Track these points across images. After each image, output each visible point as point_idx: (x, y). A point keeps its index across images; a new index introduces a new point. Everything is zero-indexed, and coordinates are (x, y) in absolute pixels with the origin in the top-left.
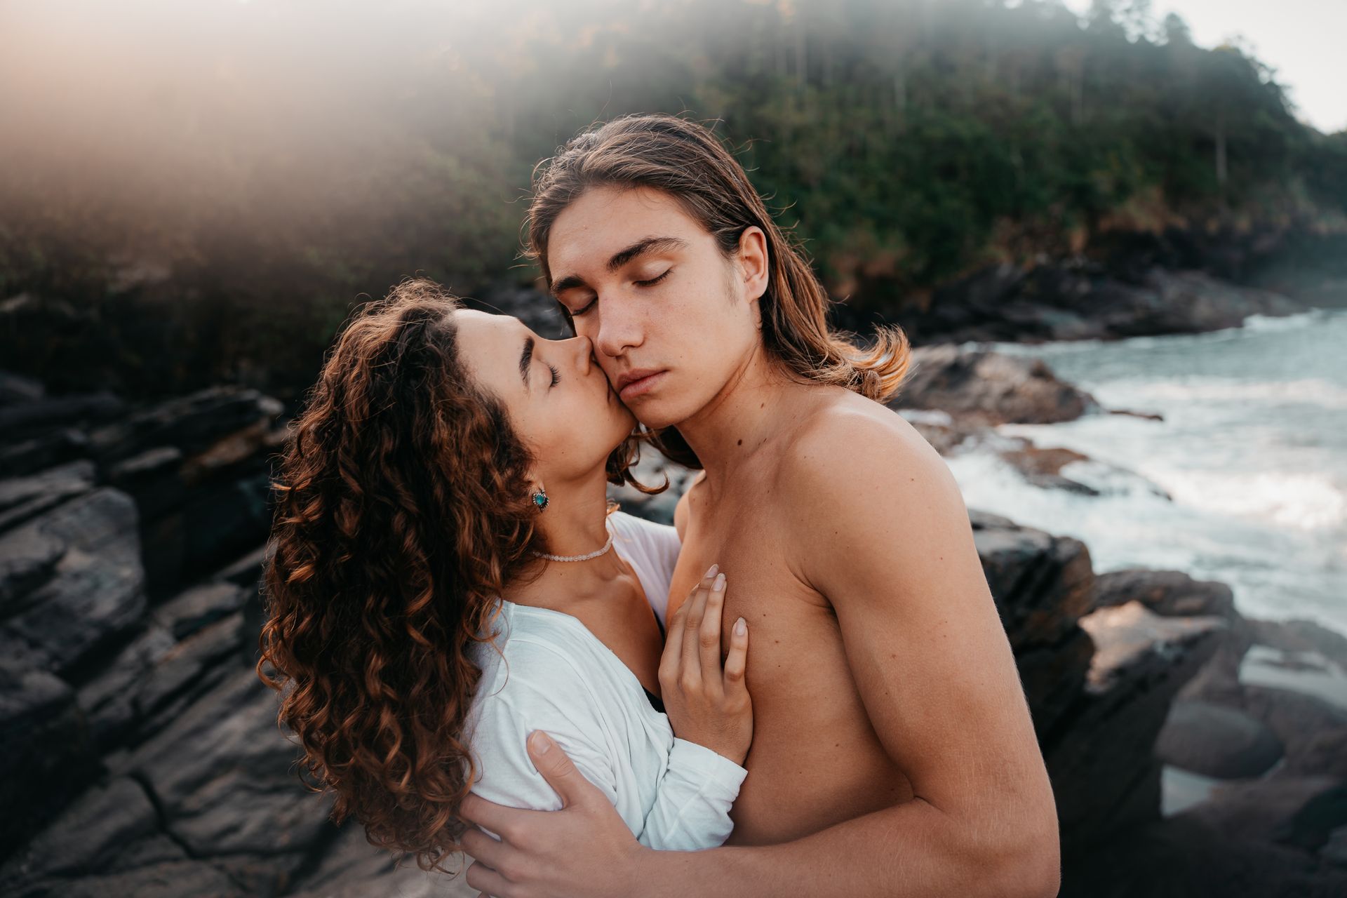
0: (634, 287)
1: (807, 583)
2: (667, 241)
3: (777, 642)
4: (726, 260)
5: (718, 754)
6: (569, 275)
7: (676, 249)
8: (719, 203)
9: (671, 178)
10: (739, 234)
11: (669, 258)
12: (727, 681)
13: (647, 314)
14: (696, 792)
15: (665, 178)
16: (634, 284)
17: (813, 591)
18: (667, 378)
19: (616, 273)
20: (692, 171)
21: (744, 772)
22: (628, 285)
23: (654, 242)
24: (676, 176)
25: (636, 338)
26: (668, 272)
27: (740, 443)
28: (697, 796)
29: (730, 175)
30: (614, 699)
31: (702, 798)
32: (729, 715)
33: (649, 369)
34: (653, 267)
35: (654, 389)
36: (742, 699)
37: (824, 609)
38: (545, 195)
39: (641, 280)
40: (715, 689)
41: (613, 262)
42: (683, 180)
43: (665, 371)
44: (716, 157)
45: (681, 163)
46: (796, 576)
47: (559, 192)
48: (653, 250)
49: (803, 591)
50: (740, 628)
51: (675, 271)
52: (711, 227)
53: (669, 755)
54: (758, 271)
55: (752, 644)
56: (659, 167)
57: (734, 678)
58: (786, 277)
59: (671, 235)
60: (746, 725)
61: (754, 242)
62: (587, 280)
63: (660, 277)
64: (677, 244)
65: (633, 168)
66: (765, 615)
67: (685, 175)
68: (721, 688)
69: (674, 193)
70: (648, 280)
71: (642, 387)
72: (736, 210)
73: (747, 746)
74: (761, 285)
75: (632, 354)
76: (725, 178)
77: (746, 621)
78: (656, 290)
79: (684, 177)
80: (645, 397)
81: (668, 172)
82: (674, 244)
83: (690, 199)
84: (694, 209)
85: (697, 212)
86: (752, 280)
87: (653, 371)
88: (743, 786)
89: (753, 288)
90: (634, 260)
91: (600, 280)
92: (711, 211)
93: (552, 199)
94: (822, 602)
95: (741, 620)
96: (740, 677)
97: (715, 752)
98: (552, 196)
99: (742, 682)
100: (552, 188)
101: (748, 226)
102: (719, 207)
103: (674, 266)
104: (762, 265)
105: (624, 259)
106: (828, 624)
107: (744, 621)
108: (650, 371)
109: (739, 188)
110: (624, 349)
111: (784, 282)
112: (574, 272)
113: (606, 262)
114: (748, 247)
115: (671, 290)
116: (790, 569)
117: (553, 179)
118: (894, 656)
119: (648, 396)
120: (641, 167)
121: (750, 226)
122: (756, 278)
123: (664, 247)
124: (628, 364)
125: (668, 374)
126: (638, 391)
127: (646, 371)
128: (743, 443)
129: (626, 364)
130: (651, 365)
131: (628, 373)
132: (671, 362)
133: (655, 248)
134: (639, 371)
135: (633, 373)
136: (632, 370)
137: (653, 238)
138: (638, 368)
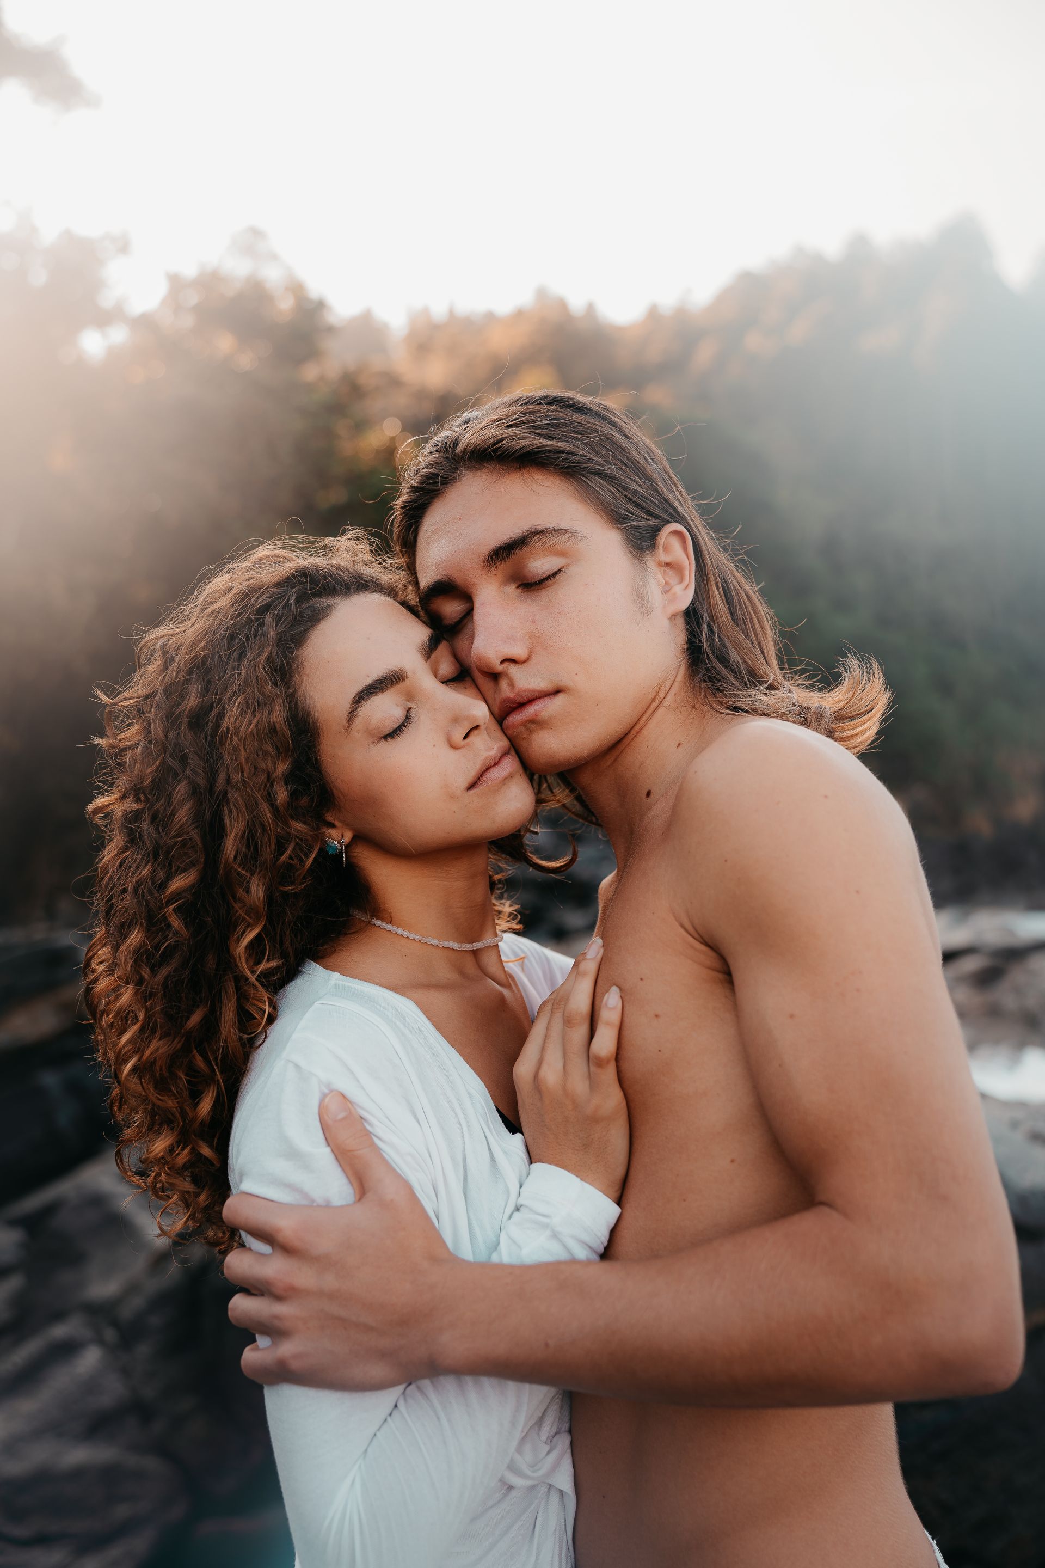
0: (519, 590)
1: (696, 936)
2: (558, 531)
3: (657, 1016)
4: (636, 562)
5: (582, 1179)
6: (438, 578)
7: (569, 543)
8: (625, 489)
9: (564, 456)
10: (656, 531)
11: (562, 554)
12: (593, 1068)
13: (534, 622)
14: (546, 1226)
15: (557, 455)
16: (517, 587)
17: (703, 948)
18: (560, 700)
19: (494, 573)
20: (592, 448)
21: (616, 1210)
22: (511, 589)
23: (542, 532)
24: (569, 453)
25: (518, 651)
26: (559, 571)
27: (649, 794)
28: (548, 1233)
29: (647, 460)
30: (450, 1104)
31: (555, 1236)
32: (594, 1120)
33: (538, 688)
34: (540, 565)
35: (545, 714)
36: (612, 1099)
37: (721, 976)
38: (414, 483)
39: (525, 582)
40: (579, 1084)
41: (492, 557)
42: (579, 458)
43: (557, 692)
44: (627, 437)
45: (578, 439)
46: (682, 926)
47: (430, 477)
48: (541, 543)
49: (692, 947)
50: (612, 999)
51: (566, 570)
52: (616, 518)
53: (521, 1187)
54: (682, 580)
55: (627, 1020)
56: (545, 442)
57: (600, 1063)
58: (722, 592)
59: (563, 525)
60: (617, 1138)
61: (675, 544)
62: (459, 582)
63: (549, 577)
64: (571, 537)
65: (517, 444)
66: (641, 979)
67: (582, 452)
68: (587, 1083)
69: (568, 473)
70: (534, 581)
71: (530, 711)
72: (652, 502)
73: (620, 1172)
74: (685, 596)
75: (513, 670)
76: (638, 462)
77: (621, 989)
78: (545, 595)
79: (581, 456)
80: (531, 726)
81: (561, 449)
82: (566, 536)
83: (588, 481)
84: (594, 494)
85: (598, 498)
86: (673, 591)
87: (543, 691)
88: (613, 1232)
89: (676, 599)
90: (518, 554)
91: (475, 581)
92: (615, 498)
93: (421, 485)
94: (717, 964)
95: (614, 989)
96: (608, 1062)
97: (577, 1176)
98: (421, 483)
99: (611, 1071)
100: (422, 473)
101: (668, 522)
102: (625, 493)
103: (568, 565)
104: (687, 573)
105: (504, 554)
106: (726, 997)
107: (618, 990)
108: (539, 691)
109: (655, 475)
110: (506, 664)
111: (718, 596)
112: (444, 573)
113: (482, 558)
114: (666, 549)
115: (562, 593)
116: (675, 917)
117: (423, 464)
118: (792, 1016)
119: (536, 723)
120: (527, 442)
121: (670, 522)
122: (678, 589)
123: (554, 540)
124: (512, 684)
125: (561, 696)
126: (524, 717)
127: (534, 691)
128: (652, 794)
129: (509, 685)
130: (540, 684)
131: (512, 695)
132: (564, 681)
133: (543, 540)
134: (525, 691)
135: (518, 695)
136: (517, 691)
137: (541, 528)
138: (524, 688)
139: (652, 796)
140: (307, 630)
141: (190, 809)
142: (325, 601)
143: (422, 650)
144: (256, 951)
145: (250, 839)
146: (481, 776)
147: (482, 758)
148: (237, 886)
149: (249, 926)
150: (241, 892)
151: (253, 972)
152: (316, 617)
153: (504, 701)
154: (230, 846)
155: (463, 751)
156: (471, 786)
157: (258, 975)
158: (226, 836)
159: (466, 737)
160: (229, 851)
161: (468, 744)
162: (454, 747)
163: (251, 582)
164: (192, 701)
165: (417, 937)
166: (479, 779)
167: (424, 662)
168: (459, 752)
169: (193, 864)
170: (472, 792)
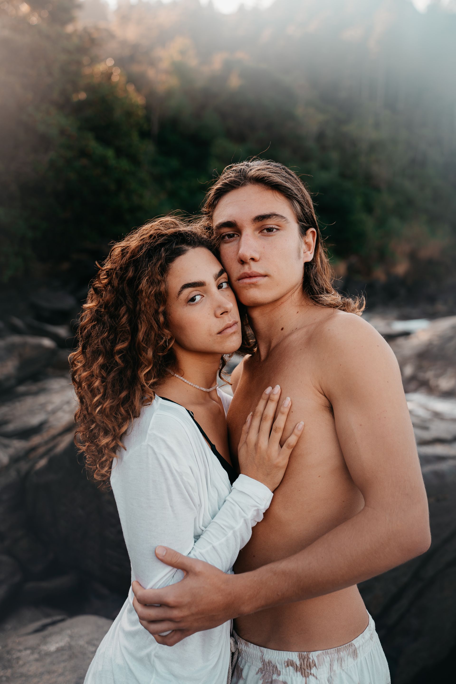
0: (260, 234)
1: (321, 391)
2: (282, 217)
6: (229, 220)
7: (284, 222)
8: (304, 210)
10: (307, 229)
11: (280, 225)
13: (264, 248)
18: (266, 279)
19: (254, 225)
21: (272, 495)
22: (257, 232)
23: (276, 215)
25: (256, 256)
27: (282, 329)
34: (270, 223)
35: (259, 283)
36: (286, 460)
41: (256, 219)
43: (265, 276)
47: (233, 182)
49: (317, 396)
52: (299, 220)
54: (309, 250)
56: (285, 183)
59: (283, 215)
61: (312, 235)
62: (239, 224)
64: (285, 220)
69: (288, 197)
71: (254, 280)
74: (310, 257)
75: (252, 263)
80: (252, 286)
82: (284, 220)
86: (307, 253)
87: (261, 274)
89: (307, 256)
90: (265, 220)
91: (246, 226)
101: (311, 227)
103: (280, 230)
104: (312, 248)
105: (261, 219)
108: (260, 274)
110: (250, 259)
113: (252, 218)
114: (309, 236)
116: (312, 384)
118: (361, 425)
119: (254, 285)
121: (312, 227)
122: (309, 253)
123: (280, 219)
124: (250, 268)
125: (267, 278)
126: (252, 282)
127: (258, 273)
128: (284, 329)
129: (248, 268)
130: (261, 271)
131: (249, 272)
132: (270, 272)
133: (276, 218)
134: (255, 272)
135: (252, 273)
136: (252, 271)
137: (276, 214)
138: (255, 271)
139: (284, 330)
140: (176, 257)
141: (127, 318)
142: (185, 247)
143: (215, 276)
144: (148, 376)
145: (147, 334)
146: (223, 330)
147: (226, 324)
148: (142, 351)
149: (147, 366)
150: (144, 354)
151: (147, 384)
152: (180, 253)
153: (245, 273)
154: (141, 335)
155: (219, 319)
156: (220, 333)
157: (150, 385)
158: (139, 332)
159: (221, 314)
160: (140, 336)
161: (222, 317)
162: (216, 317)
163: (158, 231)
164: (130, 274)
165: (192, 384)
166: (222, 331)
167: (214, 281)
168: (218, 319)
169: (127, 339)
170: (219, 335)
